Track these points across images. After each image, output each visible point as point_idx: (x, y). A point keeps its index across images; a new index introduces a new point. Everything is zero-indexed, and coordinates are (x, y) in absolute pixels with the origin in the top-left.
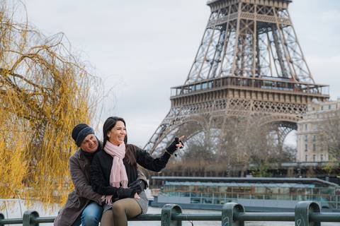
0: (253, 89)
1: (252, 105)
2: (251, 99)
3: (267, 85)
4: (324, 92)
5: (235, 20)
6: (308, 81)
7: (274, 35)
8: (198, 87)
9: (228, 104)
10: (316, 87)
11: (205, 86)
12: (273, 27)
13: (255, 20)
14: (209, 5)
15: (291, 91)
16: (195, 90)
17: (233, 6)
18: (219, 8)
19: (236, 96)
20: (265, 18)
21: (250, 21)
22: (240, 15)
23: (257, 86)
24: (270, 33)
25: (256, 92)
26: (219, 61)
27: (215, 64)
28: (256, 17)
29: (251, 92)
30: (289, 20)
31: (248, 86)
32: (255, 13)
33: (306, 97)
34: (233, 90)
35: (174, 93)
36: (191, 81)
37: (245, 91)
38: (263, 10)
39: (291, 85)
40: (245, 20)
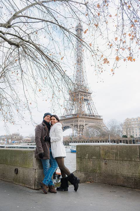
2: (84, 120)
4: (101, 118)
5: (78, 98)
6: (97, 115)
7: (87, 102)
8: (68, 117)
9: (79, 121)
10: (100, 116)
12: (87, 100)
15: (94, 117)
19: (81, 119)
20: (85, 98)
22: (80, 97)
23: (85, 116)
24: (86, 102)
25: (85, 118)
26: (72, 110)
27: (71, 110)
28: (83, 97)
30: (91, 98)
34: (80, 117)
36: (64, 115)
37: (83, 117)
38: (85, 96)
39: (94, 116)
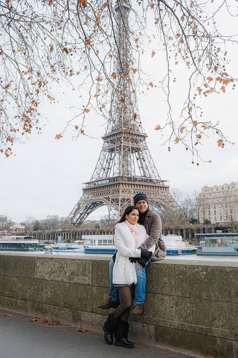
0: (132, 183)
1: (133, 192)
2: (132, 188)
3: (139, 181)
4: (166, 184)
5: (120, 146)
6: (158, 178)
7: (139, 154)
8: (100, 183)
9: (121, 191)
10: (163, 181)
11: (104, 182)
13: (130, 146)
14: (103, 138)
15: (151, 184)
16: (98, 184)
17: (118, 138)
18: (109, 140)
19: (124, 187)
21: (128, 147)
22: (123, 143)
23: (134, 181)
24: (137, 153)
25: (134, 185)
26: (108, 169)
27: (106, 170)
28: (130, 145)
29: (131, 184)
30: (146, 146)
31: (128, 181)
32: (130, 143)
33: (158, 187)
34: (122, 184)
35: (85, 186)
36: (93, 180)
37: (128, 184)
38: (133, 141)
39: (151, 181)
40: (125, 146)
